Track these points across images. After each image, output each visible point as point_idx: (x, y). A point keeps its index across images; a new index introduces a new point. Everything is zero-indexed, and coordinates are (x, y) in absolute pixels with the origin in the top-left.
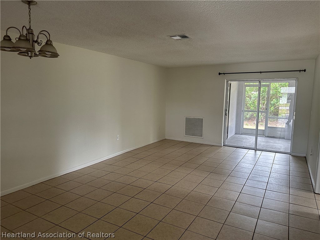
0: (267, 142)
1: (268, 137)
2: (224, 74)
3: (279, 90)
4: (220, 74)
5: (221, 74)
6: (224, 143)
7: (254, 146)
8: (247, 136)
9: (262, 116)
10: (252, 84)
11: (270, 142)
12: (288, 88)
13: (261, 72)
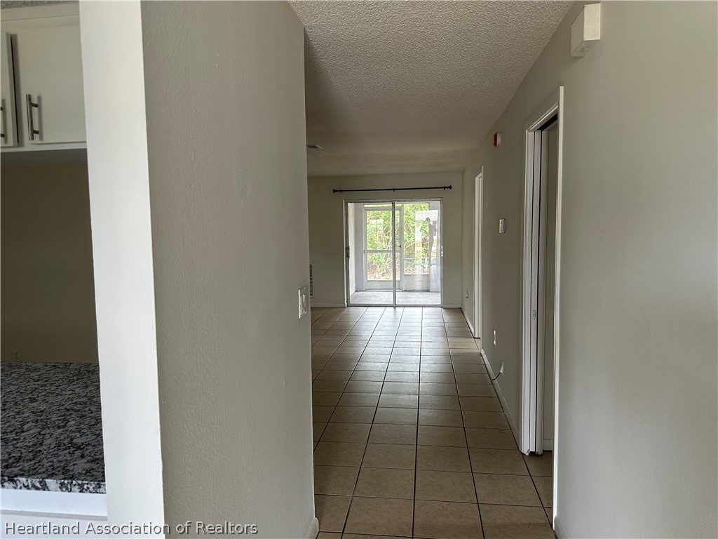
0: (406, 298)
1: (405, 291)
2: (341, 191)
3: (412, 216)
4: (334, 191)
5: (337, 191)
6: (347, 302)
7: (391, 302)
8: (375, 293)
9: (386, 264)
10: (374, 206)
11: (411, 298)
12: (428, 211)
13: (394, 190)
